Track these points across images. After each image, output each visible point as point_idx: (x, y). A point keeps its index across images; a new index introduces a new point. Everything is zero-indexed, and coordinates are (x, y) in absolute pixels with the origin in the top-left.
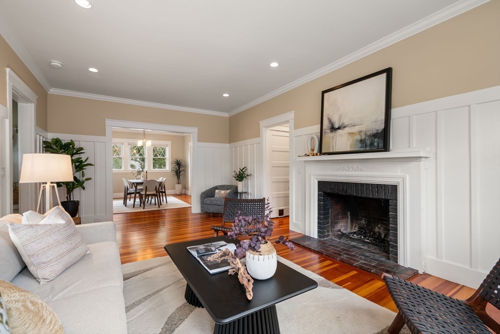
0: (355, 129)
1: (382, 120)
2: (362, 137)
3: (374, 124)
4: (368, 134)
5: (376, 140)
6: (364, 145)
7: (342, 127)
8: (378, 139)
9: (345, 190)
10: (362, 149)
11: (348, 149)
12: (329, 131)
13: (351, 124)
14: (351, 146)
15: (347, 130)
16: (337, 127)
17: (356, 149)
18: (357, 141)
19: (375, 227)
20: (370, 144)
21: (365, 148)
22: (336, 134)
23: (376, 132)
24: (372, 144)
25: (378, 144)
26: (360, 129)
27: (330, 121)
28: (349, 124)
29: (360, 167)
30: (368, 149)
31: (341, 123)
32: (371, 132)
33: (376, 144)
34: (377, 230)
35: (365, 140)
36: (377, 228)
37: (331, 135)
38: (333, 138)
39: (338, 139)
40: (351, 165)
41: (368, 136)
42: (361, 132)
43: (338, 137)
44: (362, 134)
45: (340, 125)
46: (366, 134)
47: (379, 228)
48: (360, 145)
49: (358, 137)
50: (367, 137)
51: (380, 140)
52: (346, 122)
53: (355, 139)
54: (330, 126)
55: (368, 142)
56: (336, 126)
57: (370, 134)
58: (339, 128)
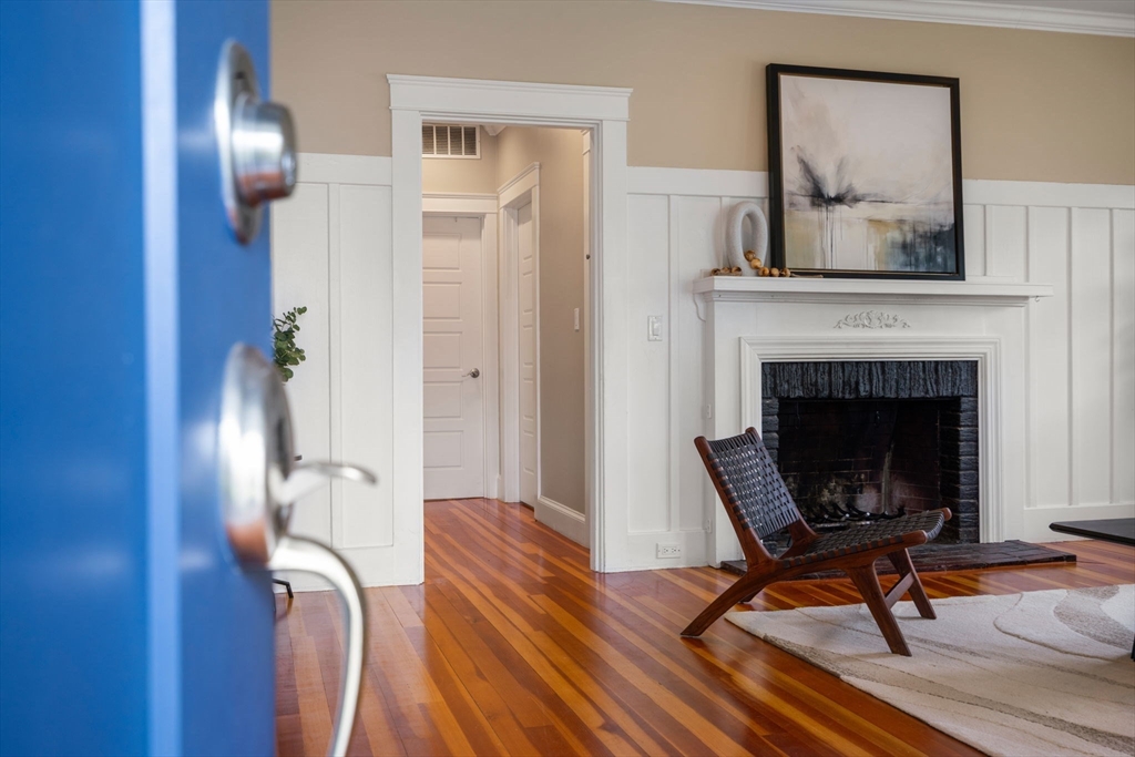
0: (887, 212)
1: (948, 202)
2: (905, 235)
3: (932, 207)
4: (921, 230)
5: (939, 249)
6: (913, 259)
7: (850, 197)
8: (945, 248)
9: (853, 386)
10: (908, 269)
11: (872, 266)
12: (806, 201)
13: (876, 195)
14: (878, 259)
15: (863, 210)
16: (832, 195)
17: (892, 268)
18: (893, 244)
19: (820, 491)
20: (926, 257)
21: (917, 266)
22: (830, 215)
23: (938, 228)
24: (930, 258)
25: (945, 260)
26: (898, 215)
27: (807, 170)
28: (869, 195)
29: (899, 318)
30: (922, 269)
31: (845, 184)
32: (927, 228)
33: (939, 260)
34: (826, 497)
35: (913, 245)
36: (826, 492)
37: (815, 215)
38: (821, 226)
39: (837, 233)
40: (876, 310)
41: (921, 236)
42: (901, 222)
43: (837, 225)
44: (906, 228)
45: (843, 191)
46: (915, 231)
47: (832, 492)
48: (902, 258)
49: (896, 235)
50: (918, 240)
51: (949, 252)
52: (860, 187)
53: (889, 240)
54: (809, 185)
55: (922, 252)
56: (831, 191)
57: (926, 233)
58: (839, 199)
